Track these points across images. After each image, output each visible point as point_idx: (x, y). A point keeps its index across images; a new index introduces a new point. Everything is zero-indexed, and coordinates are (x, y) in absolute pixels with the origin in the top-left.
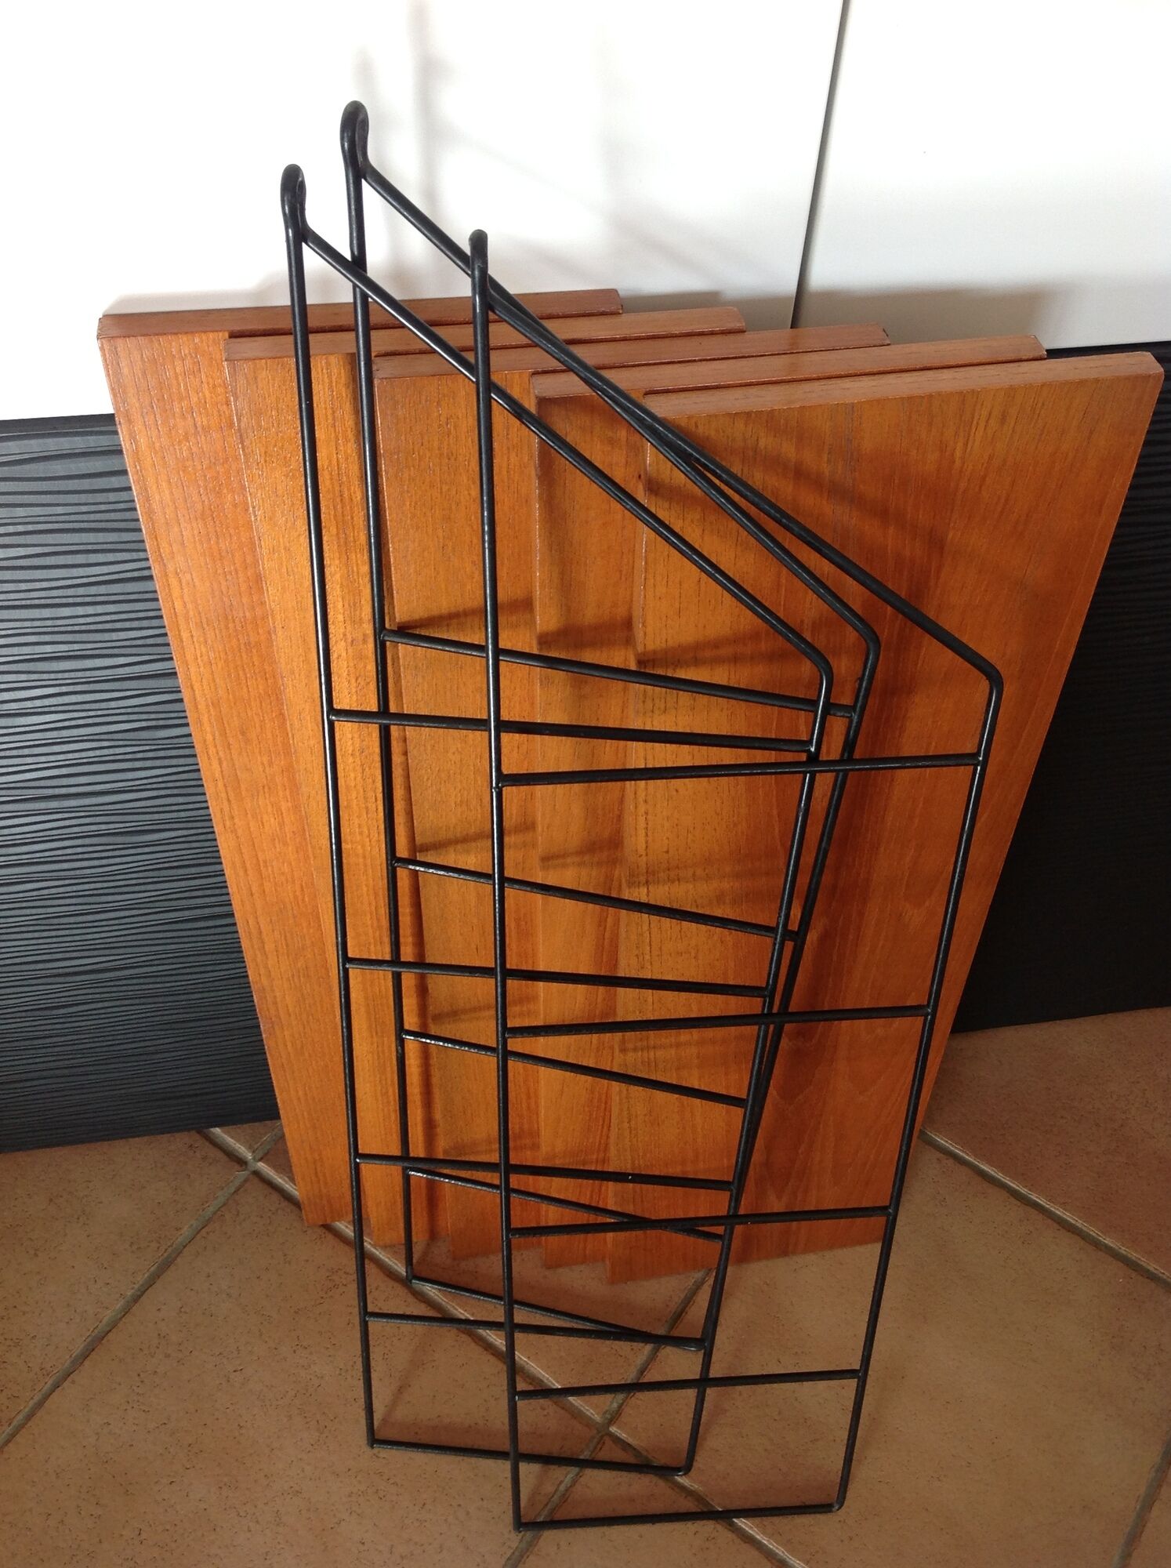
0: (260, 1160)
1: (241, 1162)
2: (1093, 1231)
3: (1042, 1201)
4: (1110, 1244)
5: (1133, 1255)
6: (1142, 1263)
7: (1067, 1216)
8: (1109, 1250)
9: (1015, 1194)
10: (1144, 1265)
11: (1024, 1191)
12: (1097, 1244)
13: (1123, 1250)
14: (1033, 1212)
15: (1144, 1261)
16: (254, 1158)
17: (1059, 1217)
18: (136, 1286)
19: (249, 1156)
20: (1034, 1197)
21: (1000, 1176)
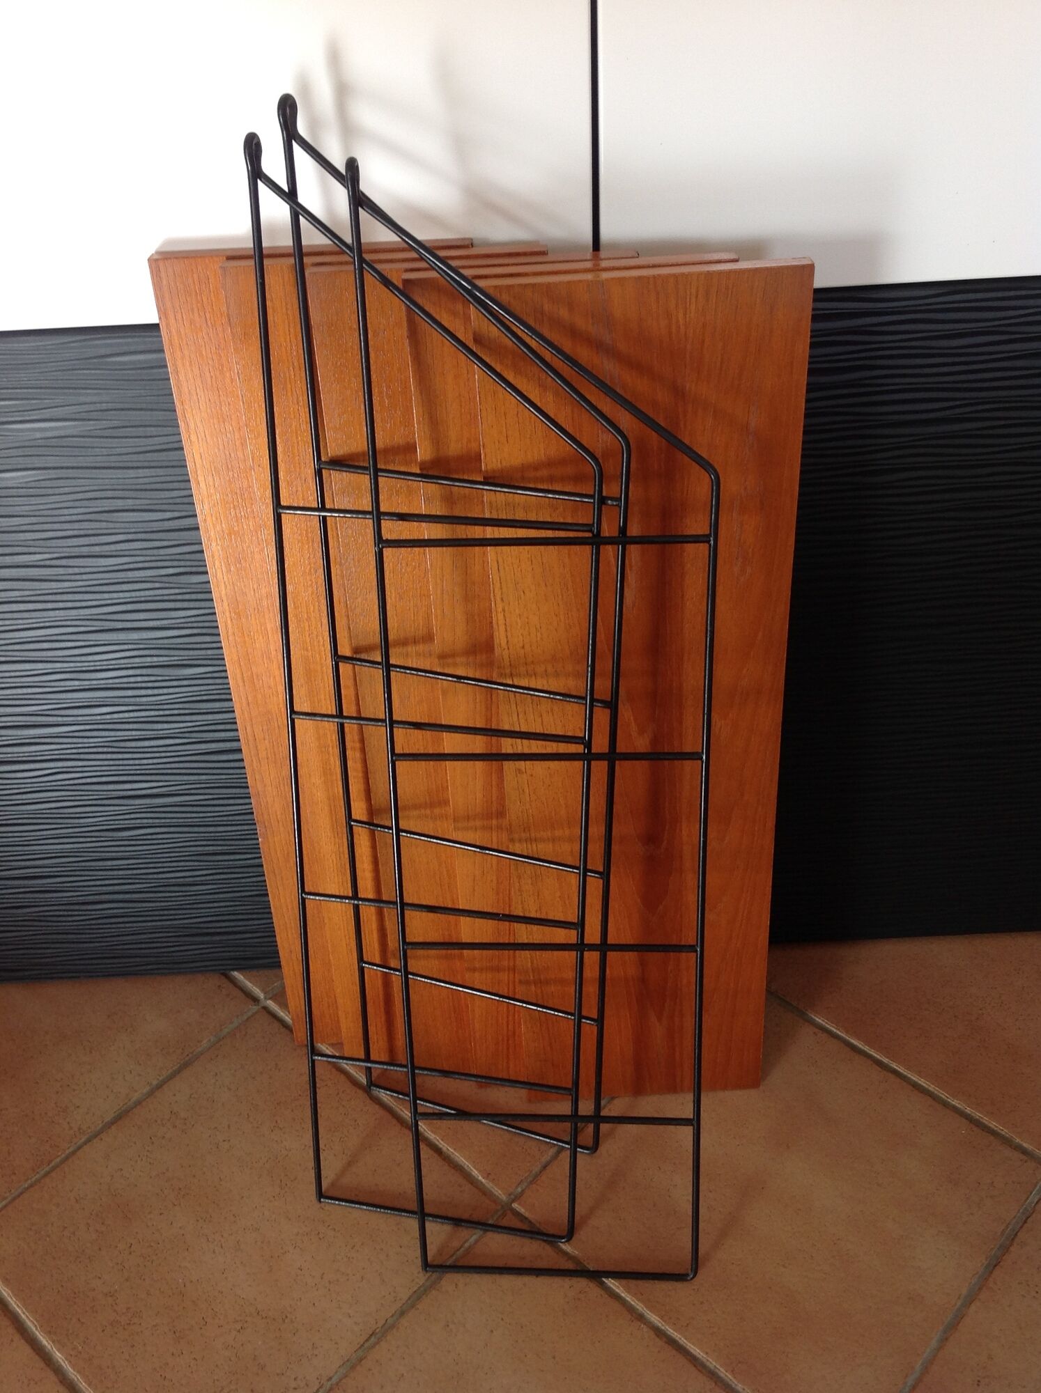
0: (270, 999)
1: (255, 1000)
2: (943, 1095)
3: (901, 1070)
4: (957, 1105)
5: (977, 1115)
6: (984, 1121)
7: (922, 1082)
8: (955, 1109)
9: (879, 1063)
10: (986, 1123)
11: (885, 1060)
12: (946, 1104)
13: (968, 1110)
14: (892, 1077)
15: (986, 1120)
16: (265, 998)
17: (915, 1082)
18: (160, 1079)
19: (262, 996)
20: (894, 1066)
21: (866, 1049)
